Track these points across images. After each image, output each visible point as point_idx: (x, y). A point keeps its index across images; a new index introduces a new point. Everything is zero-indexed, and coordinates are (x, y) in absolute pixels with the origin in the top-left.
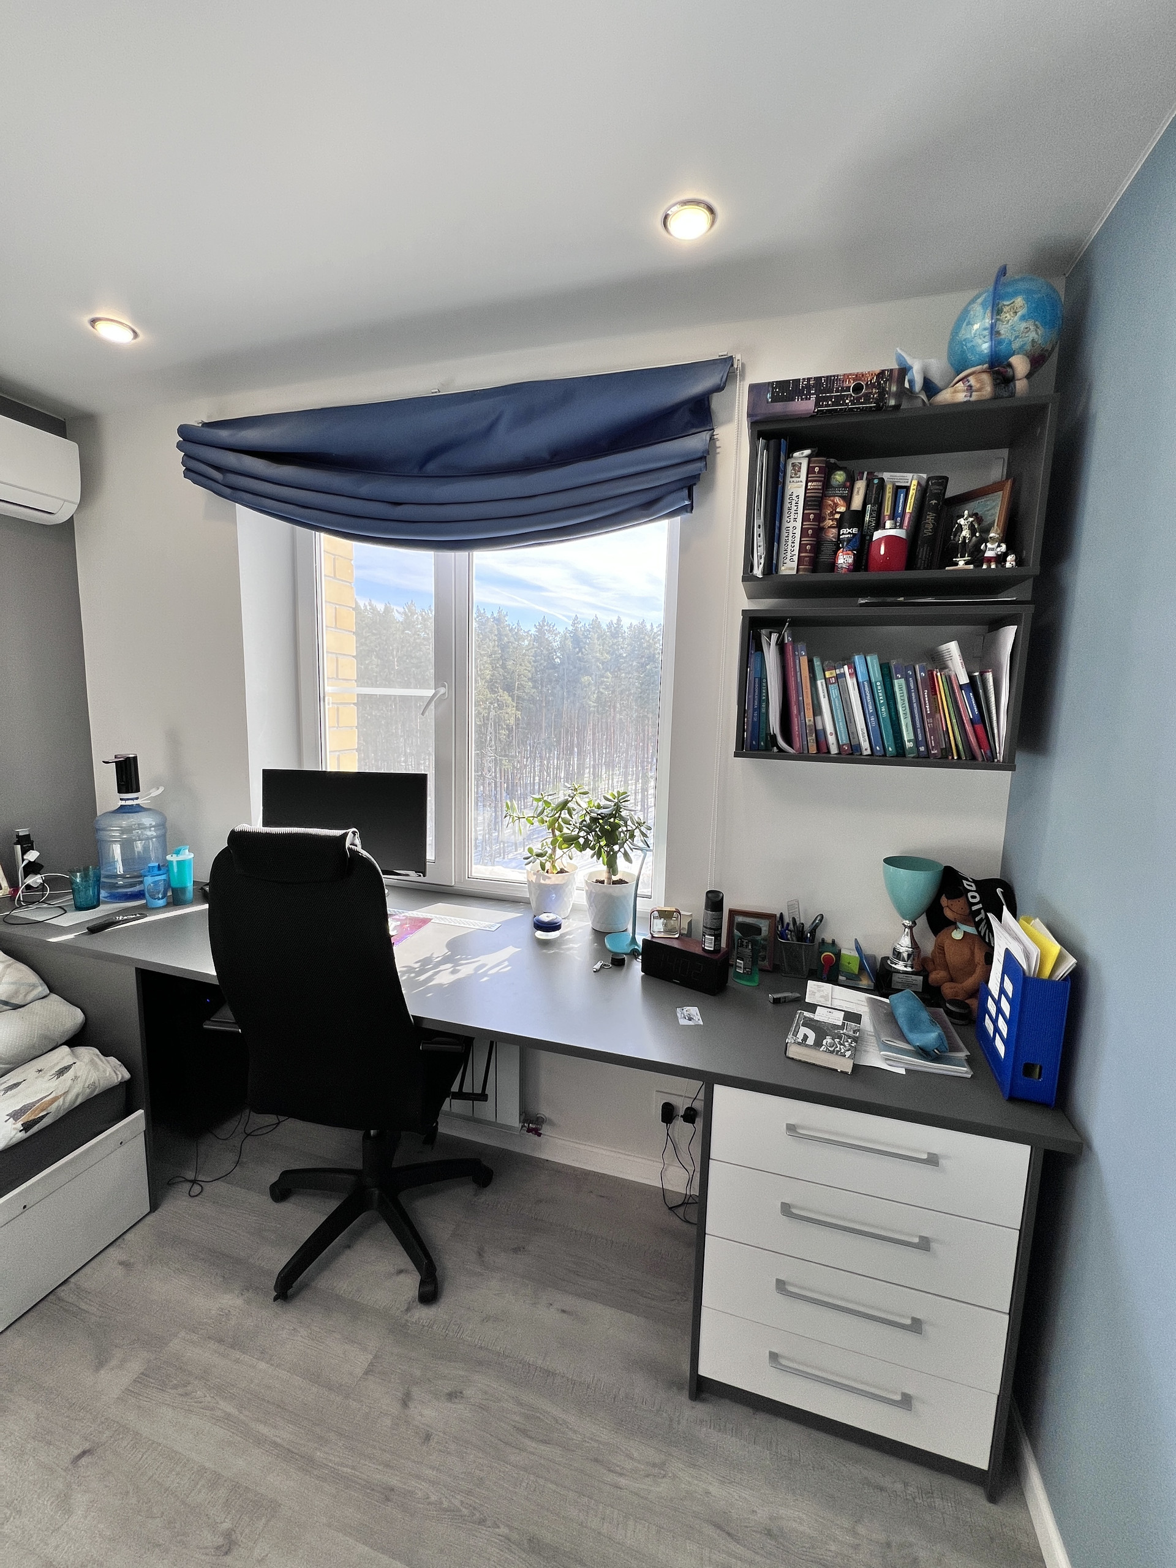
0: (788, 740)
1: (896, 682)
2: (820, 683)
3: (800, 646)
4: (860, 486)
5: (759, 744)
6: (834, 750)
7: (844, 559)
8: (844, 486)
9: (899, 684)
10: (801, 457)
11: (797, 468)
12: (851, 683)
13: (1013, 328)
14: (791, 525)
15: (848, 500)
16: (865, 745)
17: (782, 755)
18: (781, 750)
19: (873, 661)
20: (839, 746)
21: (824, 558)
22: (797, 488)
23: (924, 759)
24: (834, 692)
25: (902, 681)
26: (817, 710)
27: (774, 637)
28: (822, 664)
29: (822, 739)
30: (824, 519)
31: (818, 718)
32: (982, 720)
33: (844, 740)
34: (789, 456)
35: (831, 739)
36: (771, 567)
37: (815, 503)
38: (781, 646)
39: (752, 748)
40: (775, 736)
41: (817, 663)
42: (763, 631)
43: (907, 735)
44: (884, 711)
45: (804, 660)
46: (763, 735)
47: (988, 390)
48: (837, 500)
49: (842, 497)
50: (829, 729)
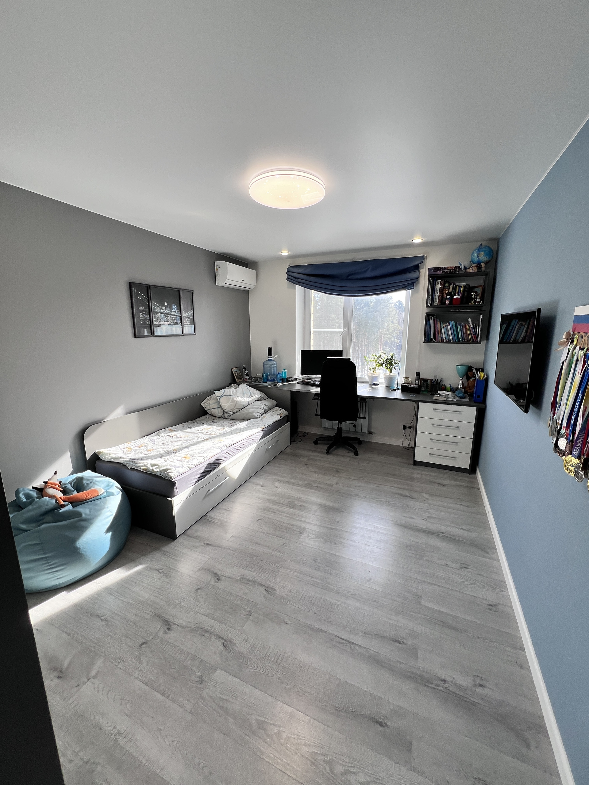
0: (435, 339)
1: (458, 327)
2: (442, 327)
3: (438, 319)
4: (451, 286)
5: (428, 340)
6: (445, 341)
7: (447, 302)
8: (448, 287)
9: (459, 327)
10: (439, 281)
11: (438, 283)
12: (449, 327)
13: (482, 258)
14: (437, 295)
15: (449, 289)
16: (452, 340)
17: (434, 342)
18: (433, 341)
19: (453, 322)
20: (446, 340)
21: (444, 301)
22: (438, 287)
23: (464, 342)
24: (445, 329)
25: (459, 326)
26: (441, 333)
27: (432, 318)
28: (443, 323)
29: (442, 339)
30: (444, 293)
31: (442, 334)
32: (475, 334)
33: (447, 339)
34: (436, 281)
35: (444, 339)
36: (432, 304)
37: (442, 290)
38: (434, 320)
39: (427, 341)
40: (432, 338)
41: (441, 323)
42: (430, 317)
43: (460, 337)
44: (455, 333)
45: (439, 322)
46: (429, 338)
47: (476, 271)
48: (447, 289)
49: (448, 289)
50: (444, 336)
